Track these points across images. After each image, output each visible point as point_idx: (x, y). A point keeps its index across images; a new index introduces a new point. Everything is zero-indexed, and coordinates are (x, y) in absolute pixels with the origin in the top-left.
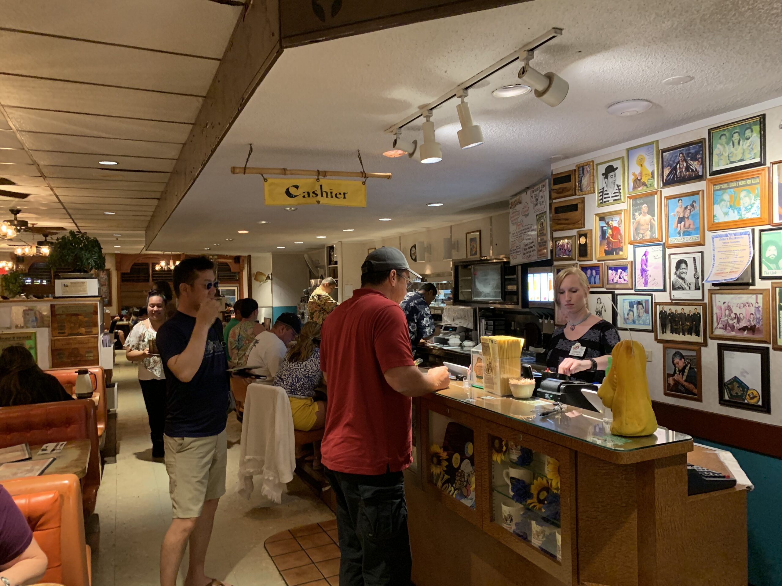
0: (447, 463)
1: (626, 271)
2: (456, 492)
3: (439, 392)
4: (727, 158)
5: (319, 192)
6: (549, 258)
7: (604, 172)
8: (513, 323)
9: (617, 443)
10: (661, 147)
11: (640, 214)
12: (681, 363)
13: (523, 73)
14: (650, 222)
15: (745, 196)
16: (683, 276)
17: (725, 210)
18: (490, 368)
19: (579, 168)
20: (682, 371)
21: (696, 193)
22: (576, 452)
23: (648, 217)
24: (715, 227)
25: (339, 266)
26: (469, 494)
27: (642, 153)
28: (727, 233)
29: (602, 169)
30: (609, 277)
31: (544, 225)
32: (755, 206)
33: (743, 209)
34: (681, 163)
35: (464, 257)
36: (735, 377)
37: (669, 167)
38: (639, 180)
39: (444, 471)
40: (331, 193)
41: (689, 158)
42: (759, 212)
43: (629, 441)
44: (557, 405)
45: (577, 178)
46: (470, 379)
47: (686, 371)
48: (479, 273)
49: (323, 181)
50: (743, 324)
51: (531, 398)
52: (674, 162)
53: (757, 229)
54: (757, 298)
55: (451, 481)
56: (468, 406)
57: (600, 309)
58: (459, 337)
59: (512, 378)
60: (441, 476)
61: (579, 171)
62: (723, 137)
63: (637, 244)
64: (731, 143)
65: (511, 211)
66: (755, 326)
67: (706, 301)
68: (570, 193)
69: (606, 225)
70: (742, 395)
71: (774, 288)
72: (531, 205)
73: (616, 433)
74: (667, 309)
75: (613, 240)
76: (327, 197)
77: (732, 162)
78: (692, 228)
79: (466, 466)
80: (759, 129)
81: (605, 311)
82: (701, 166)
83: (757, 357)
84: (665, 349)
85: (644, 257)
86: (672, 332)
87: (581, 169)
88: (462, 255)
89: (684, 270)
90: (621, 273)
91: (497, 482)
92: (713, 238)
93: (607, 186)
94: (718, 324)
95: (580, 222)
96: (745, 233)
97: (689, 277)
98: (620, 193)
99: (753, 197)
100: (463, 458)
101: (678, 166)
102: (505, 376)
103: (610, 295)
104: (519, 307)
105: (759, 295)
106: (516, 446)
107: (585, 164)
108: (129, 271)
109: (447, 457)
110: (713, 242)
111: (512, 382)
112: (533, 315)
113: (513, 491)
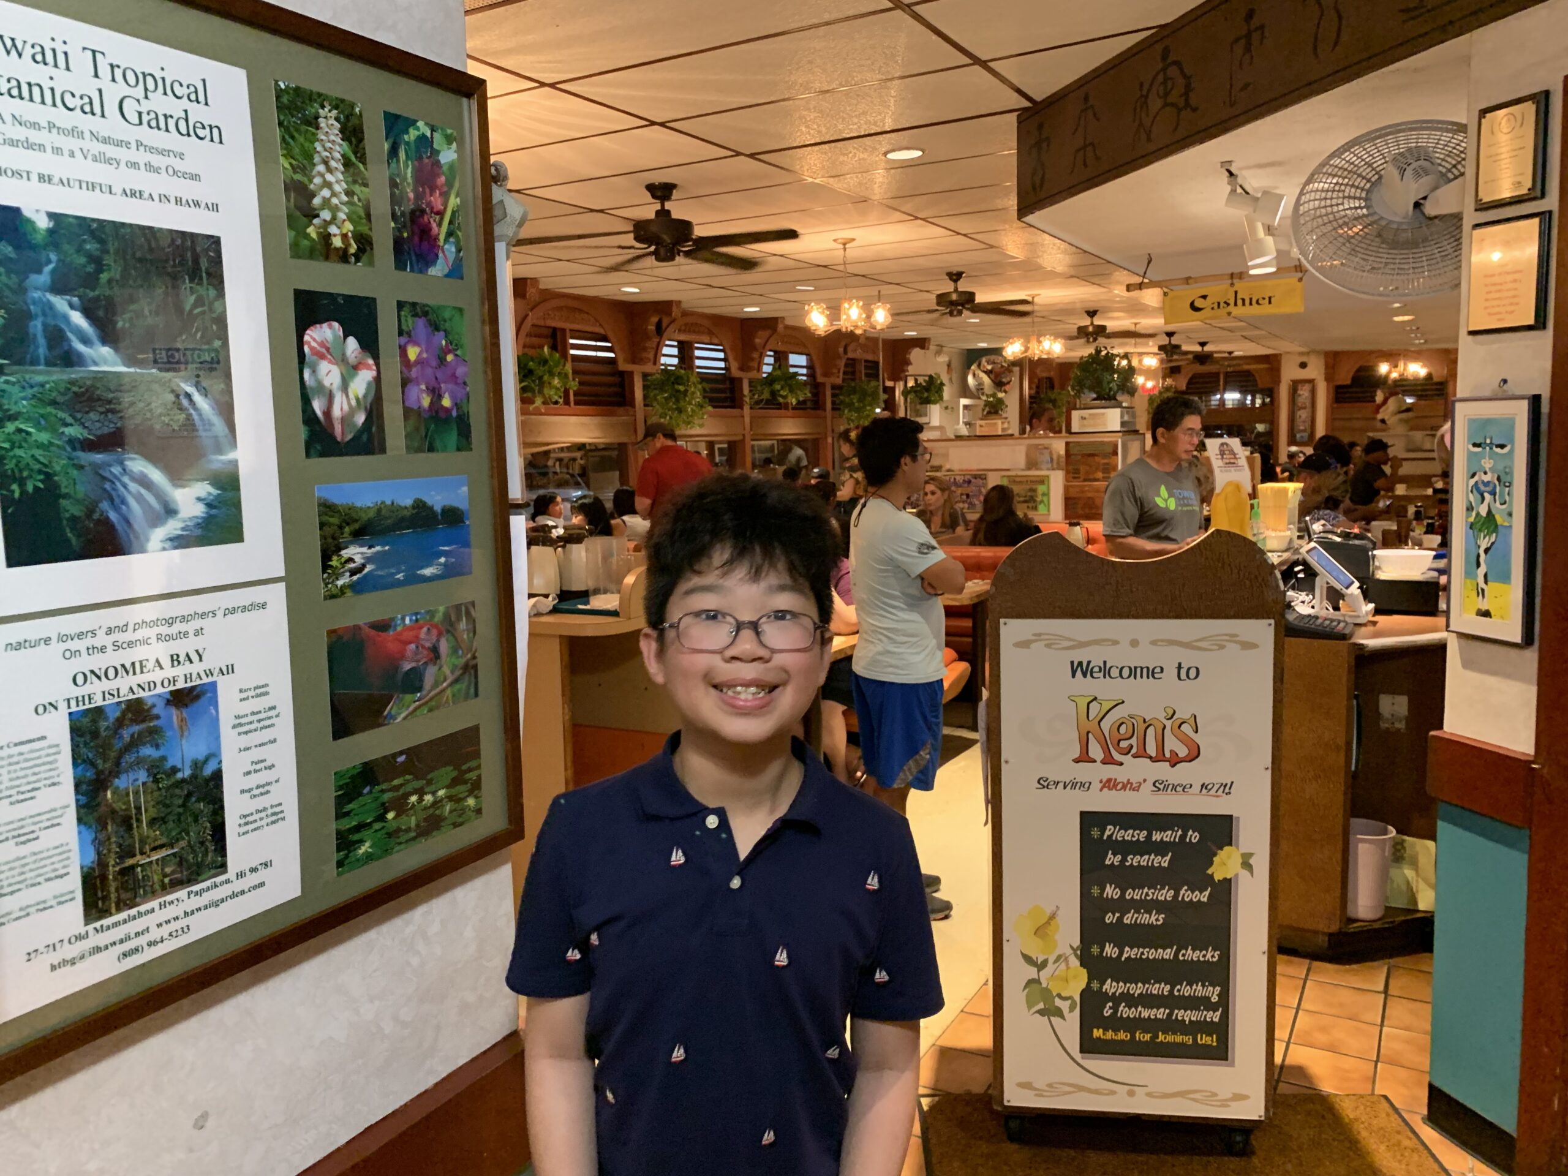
40: (1251, 299)
49: (1239, 285)
76: (1244, 304)
108: (1349, 382)
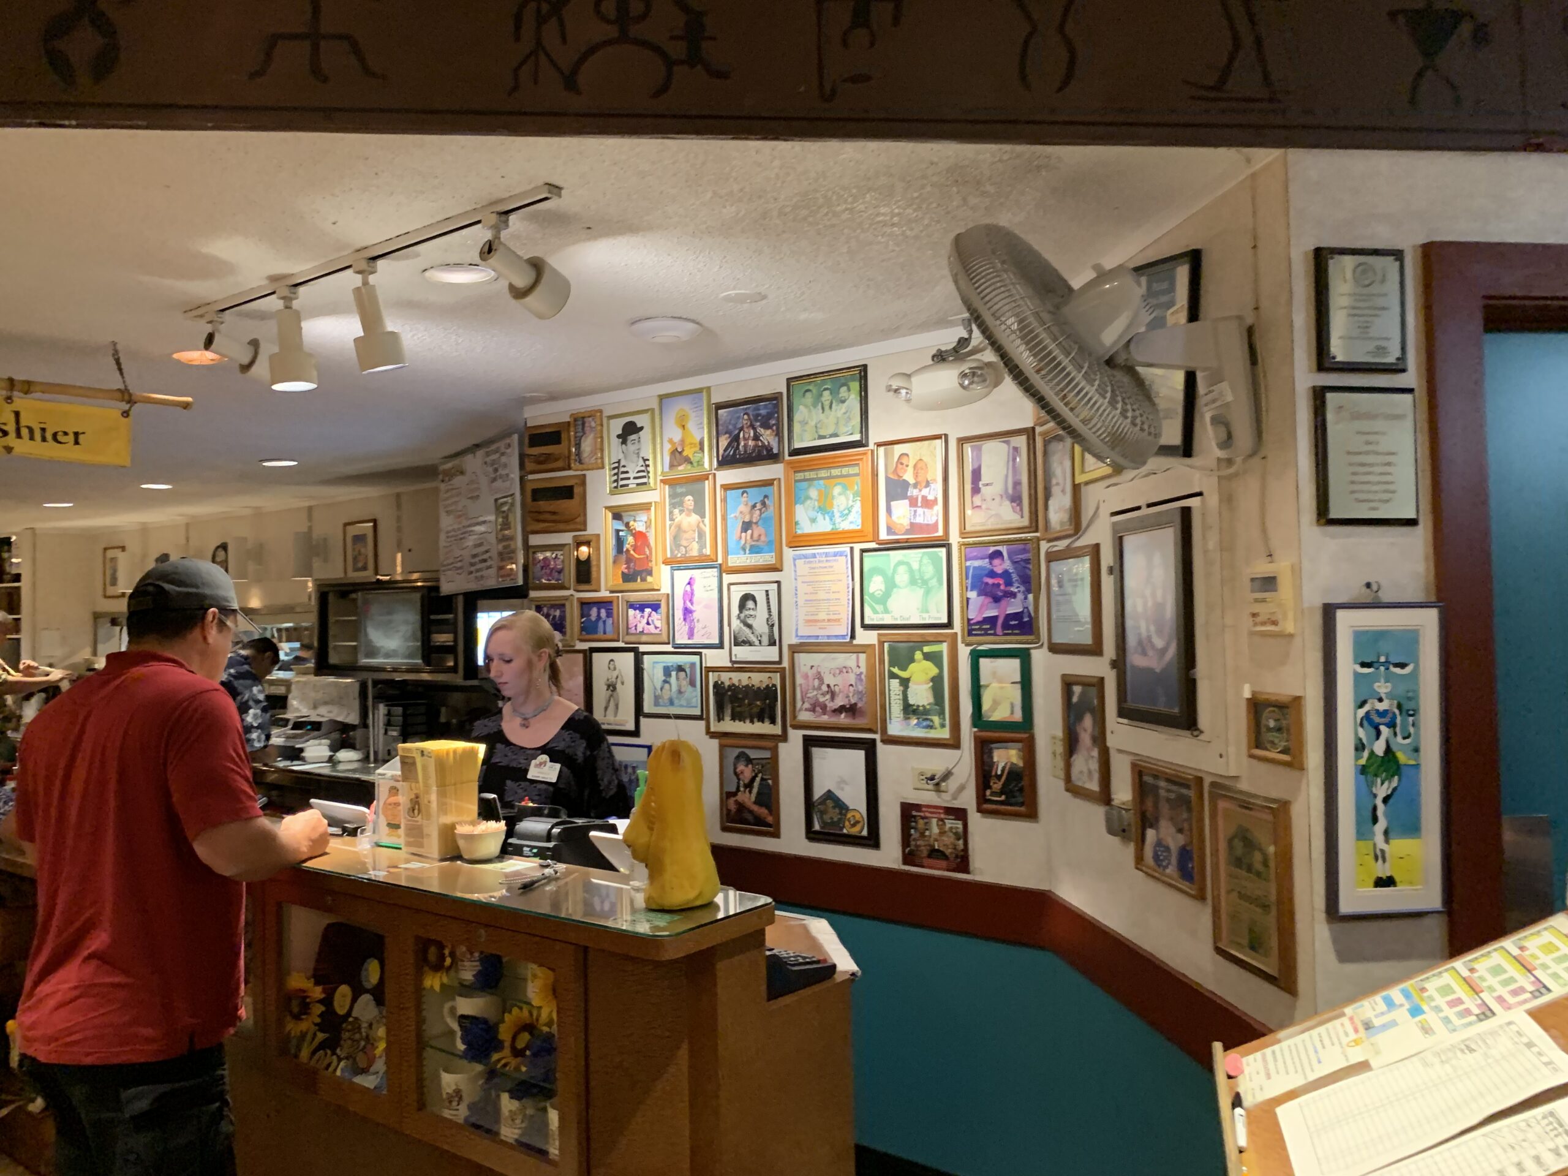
0: (323, 1008)
1: (659, 611)
2: (342, 1064)
3: (309, 864)
4: (814, 429)
5: (11, 428)
6: (520, 582)
7: (620, 432)
8: (443, 710)
9: (657, 923)
10: (717, 398)
11: (681, 512)
12: (747, 772)
13: (490, 251)
14: (698, 526)
15: (840, 494)
16: (750, 621)
17: (813, 514)
18: (416, 805)
19: (575, 420)
20: (749, 786)
21: (768, 483)
22: (586, 949)
23: (695, 518)
24: (798, 541)
25: (24, 585)
26: (371, 1061)
27: (683, 405)
28: (814, 551)
29: (617, 427)
30: (630, 622)
31: (511, 518)
32: (854, 510)
33: (837, 515)
34: (746, 430)
35: (341, 575)
36: (829, 791)
37: (727, 435)
38: (680, 453)
39: (316, 1025)
40: (43, 430)
41: (758, 424)
42: (859, 521)
43: (676, 917)
44: (547, 866)
45: (572, 439)
46: (374, 832)
47: (756, 784)
48: (374, 609)
49: (21, 402)
50: (839, 702)
51: (498, 857)
52: (735, 427)
53: (857, 547)
54: (858, 658)
55: (331, 1045)
56: (374, 885)
57: (614, 680)
58: (327, 742)
59: (460, 823)
60: (309, 1037)
61: (575, 426)
62: (808, 395)
63: (677, 563)
64: (820, 404)
65: (443, 486)
66: (856, 704)
67: (786, 664)
68: (560, 464)
69: (623, 528)
70: (840, 819)
71: (881, 643)
72: (484, 481)
73: (654, 907)
74: (726, 678)
75: (636, 556)
76: (32, 438)
77: (821, 437)
78: (764, 542)
79: (366, 1009)
80: (858, 388)
81: (623, 683)
82: (777, 439)
83: (860, 755)
84: (722, 747)
85: (688, 588)
86: (733, 719)
87: (580, 423)
88: (335, 571)
89: (751, 612)
90: (650, 616)
91: (432, 1029)
92: (795, 560)
93: (625, 458)
94: (804, 703)
95: (577, 521)
96: (841, 554)
97: (760, 623)
98: (648, 472)
99: (852, 496)
100: (358, 991)
101: (741, 435)
102: (447, 819)
103: (632, 655)
104: (458, 679)
105: (860, 655)
106: (472, 954)
107: (587, 415)
109: (323, 996)
110: (795, 565)
111: (461, 830)
112: (487, 692)
113: (464, 1042)
